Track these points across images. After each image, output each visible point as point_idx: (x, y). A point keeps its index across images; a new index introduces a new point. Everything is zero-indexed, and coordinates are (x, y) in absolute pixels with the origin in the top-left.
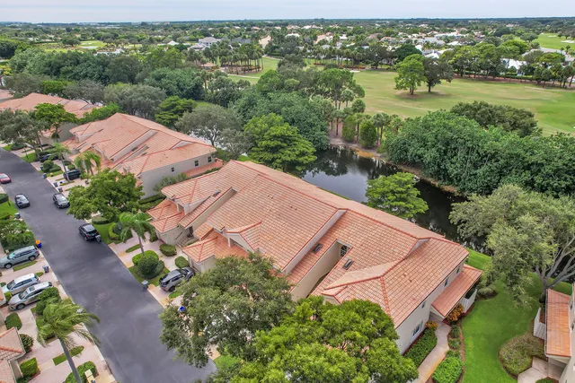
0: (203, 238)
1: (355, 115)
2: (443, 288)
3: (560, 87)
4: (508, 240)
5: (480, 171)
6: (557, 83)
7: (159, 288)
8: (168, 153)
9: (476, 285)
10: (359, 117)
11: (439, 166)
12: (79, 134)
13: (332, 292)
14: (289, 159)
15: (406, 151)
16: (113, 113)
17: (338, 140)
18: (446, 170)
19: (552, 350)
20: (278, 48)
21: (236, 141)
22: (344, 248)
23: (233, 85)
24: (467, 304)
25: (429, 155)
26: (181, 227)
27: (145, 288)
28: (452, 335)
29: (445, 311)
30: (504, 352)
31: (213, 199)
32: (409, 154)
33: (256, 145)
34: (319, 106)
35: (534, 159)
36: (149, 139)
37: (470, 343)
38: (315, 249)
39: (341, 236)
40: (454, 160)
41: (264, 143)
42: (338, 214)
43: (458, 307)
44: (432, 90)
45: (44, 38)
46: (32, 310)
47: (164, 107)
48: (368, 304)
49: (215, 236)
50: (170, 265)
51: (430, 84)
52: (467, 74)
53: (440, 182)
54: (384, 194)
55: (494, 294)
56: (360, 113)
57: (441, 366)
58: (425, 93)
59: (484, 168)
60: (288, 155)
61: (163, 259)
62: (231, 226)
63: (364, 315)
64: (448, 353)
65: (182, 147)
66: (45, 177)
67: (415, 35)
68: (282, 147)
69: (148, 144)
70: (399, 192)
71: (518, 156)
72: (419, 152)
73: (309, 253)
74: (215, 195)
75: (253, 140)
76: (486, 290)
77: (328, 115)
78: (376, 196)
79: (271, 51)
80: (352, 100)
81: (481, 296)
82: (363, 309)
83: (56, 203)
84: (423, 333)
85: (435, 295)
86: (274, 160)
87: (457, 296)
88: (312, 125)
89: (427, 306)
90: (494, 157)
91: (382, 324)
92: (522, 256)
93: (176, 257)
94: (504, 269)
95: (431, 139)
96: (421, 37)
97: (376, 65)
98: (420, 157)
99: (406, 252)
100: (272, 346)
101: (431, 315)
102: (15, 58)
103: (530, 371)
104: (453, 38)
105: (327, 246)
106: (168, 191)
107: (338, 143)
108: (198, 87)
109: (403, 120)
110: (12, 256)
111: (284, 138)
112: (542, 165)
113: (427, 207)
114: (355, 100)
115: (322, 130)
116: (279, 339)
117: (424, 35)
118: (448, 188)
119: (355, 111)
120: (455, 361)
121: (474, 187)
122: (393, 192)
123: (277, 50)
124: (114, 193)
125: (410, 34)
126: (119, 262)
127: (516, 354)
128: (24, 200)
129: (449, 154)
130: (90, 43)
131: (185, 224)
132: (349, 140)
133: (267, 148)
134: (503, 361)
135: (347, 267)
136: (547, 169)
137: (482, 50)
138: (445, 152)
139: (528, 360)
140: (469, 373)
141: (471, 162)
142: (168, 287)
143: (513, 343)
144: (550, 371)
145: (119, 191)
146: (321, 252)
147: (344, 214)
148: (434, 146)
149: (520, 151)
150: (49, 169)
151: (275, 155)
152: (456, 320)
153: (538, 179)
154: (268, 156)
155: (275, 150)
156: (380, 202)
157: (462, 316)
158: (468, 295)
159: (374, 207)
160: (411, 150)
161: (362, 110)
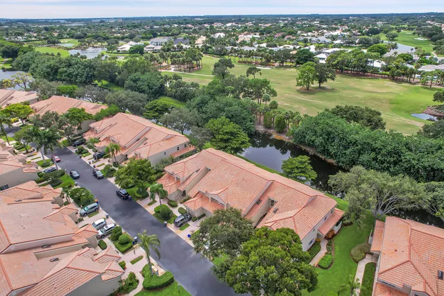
0: (194, 197)
1: (272, 111)
2: (323, 221)
3: (407, 82)
4: (355, 198)
5: (348, 152)
6: (405, 78)
7: (173, 225)
8: (161, 143)
9: (342, 219)
10: (274, 112)
11: (324, 147)
12: (97, 128)
13: (269, 225)
14: (235, 147)
15: (305, 137)
16: (116, 112)
17: (261, 127)
18: (328, 150)
19: (373, 249)
20: (210, 47)
21: (203, 135)
22: (273, 201)
23: (188, 86)
24: (336, 229)
25: (319, 141)
26: (180, 191)
27: (165, 225)
28: (328, 245)
29: (325, 232)
30: (353, 252)
31: (196, 174)
32: (306, 139)
33: (215, 138)
34: (249, 106)
35: (377, 145)
36: (146, 133)
37: (337, 248)
38: (258, 202)
39: (271, 195)
40: (333, 144)
41: (220, 136)
42: (269, 184)
43: (332, 230)
44: (322, 85)
45: (31, 37)
46: (109, 238)
47: (149, 107)
48: (289, 229)
49: (201, 195)
50: (176, 211)
51: (320, 82)
52: (346, 70)
53: (325, 157)
54: (292, 169)
55: (351, 223)
56: (275, 110)
57: (322, 259)
58: (316, 88)
59: (350, 150)
60: (235, 144)
61: (171, 209)
62: (212, 191)
63: (287, 234)
64: (326, 253)
65: (169, 138)
66: (81, 157)
67: (309, 34)
68: (230, 139)
69: (146, 136)
70: (300, 168)
71: (369, 143)
72: (312, 139)
73: (254, 205)
74: (197, 171)
75: (212, 134)
76: (347, 221)
77: (254, 109)
78: (288, 170)
79: (206, 50)
80: (269, 100)
81: (344, 225)
82: (287, 231)
83: (95, 175)
84: (314, 244)
85: (320, 225)
86: (226, 147)
87: (331, 225)
88: (244, 119)
89: (316, 230)
90: (355, 143)
91: (295, 237)
92: (361, 205)
93: (178, 208)
94: (353, 211)
95: (319, 132)
96: (314, 36)
97: (282, 62)
98: (313, 142)
99: (305, 204)
100: (249, 248)
101: (318, 235)
102: (18, 58)
103: (365, 260)
104: (337, 36)
105: (264, 201)
106: (169, 169)
107: (261, 129)
108: (162, 86)
109: (302, 116)
110: (86, 209)
111: (232, 134)
112: (381, 149)
113: (316, 176)
114: (271, 101)
115: (251, 121)
116: (252, 245)
117: (316, 33)
118: (330, 161)
119: (271, 108)
120: (329, 256)
121: (345, 160)
122: (297, 168)
123: (210, 49)
124: (141, 172)
125: (306, 32)
126: (146, 211)
127: (358, 252)
128: (76, 174)
129: (330, 140)
130: (66, 41)
131: (182, 189)
132: (268, 127)
133: (222, 140)
134: (352, 256)
135: (275, 212)
136: (384, 151)
137: (355, 55)
138: (328, 139)
139: (363, 254)
140: (336, 262)
141: (342, 146)
142: (179, 224)
143: (357, 247)
144: (374, 259)
145: (143, 171)
146: (261, 204)
147: (272, 183)
148: (321, 136)
149: (369, 141)
150: (81, 152)
151: (227, 144)
152: (330, 237)
153: (379, 157)
154: (223, 145)
155: (226, 141)
156: (290, 173)
157: (334, 235)
158: (337, 224)
159: (287, 176)
160: (307, 137)
161: (276, 107)
